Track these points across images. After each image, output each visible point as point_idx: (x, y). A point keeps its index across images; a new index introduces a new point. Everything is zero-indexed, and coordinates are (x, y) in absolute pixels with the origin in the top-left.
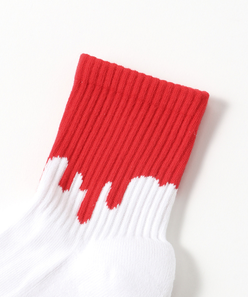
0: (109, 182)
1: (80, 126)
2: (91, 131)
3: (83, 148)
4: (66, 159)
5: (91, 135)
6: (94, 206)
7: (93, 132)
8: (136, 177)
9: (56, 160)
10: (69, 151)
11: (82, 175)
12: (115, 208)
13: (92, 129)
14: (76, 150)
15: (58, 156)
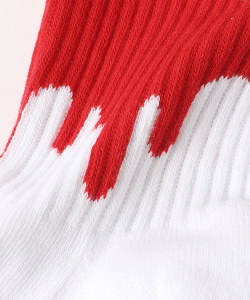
0: (153, 96)
1: (93, 14)
2: (116, 23)
3: (103, 60)
4: (68, 89)
5: (118, 31)
6: (124, 156)
7: (122, 24)
8: (211, 81)
9: (47, 94)
10: (73, 72)
11: (101, 107)
12: (164, 153)
13: (119, 16)
14: (90, 66)
15: (51, 86)
